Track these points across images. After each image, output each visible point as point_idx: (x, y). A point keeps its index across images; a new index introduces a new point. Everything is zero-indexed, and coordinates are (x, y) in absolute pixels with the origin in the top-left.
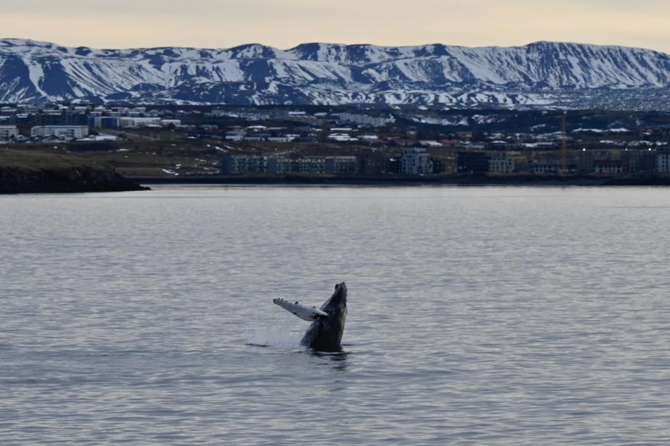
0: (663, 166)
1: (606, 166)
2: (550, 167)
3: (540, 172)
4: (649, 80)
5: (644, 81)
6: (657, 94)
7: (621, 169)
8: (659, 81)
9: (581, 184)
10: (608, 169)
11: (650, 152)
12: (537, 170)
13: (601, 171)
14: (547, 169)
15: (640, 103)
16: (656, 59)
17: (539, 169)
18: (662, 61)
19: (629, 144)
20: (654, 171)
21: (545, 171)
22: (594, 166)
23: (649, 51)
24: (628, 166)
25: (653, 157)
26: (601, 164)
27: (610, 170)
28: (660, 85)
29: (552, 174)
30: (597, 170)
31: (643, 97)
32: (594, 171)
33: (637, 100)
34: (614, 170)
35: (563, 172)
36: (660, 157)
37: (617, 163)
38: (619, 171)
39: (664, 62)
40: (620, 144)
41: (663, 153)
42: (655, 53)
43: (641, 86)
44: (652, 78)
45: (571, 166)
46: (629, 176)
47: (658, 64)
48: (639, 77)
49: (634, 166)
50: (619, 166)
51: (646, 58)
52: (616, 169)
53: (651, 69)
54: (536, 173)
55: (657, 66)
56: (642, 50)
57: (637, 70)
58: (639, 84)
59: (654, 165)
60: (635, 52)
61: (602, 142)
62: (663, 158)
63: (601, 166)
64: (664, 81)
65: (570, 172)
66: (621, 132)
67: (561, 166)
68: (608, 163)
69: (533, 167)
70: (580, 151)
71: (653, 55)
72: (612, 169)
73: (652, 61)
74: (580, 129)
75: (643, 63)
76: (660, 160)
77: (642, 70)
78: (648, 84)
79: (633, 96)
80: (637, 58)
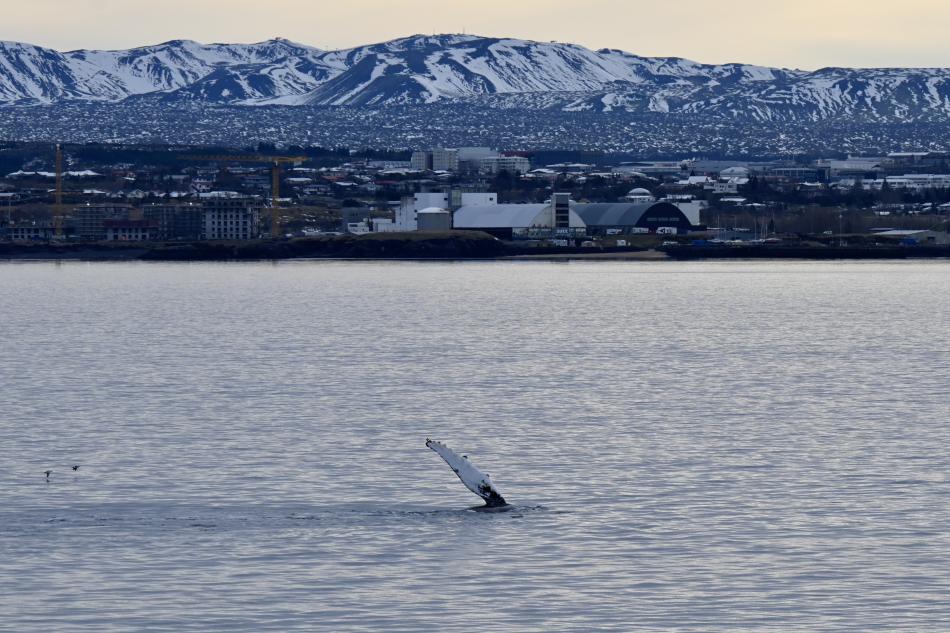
0: (213, 229)
1: (124, 230)
2: (36, 231)
3: (22, 239)
4: (29, 93)
5: (21, 94)
6: (51, 116)
7: (148, 235)
8: (44, 94)
9: (84, 258)
10: (127, 235)
11: (191, 208)
12: (16, 237)
13: (116, 237)
14: (32, 235)
15: (30, 130)
16: (40, 60)
17: (20, 234)
18: (50, 63)
19: (129, 196)
20: (199, 237)
21: (29, 237)
22: (106, 230)
23: (29, 47)
24: (156, 229)
25: (196, 217)
26: (116, 226)
27: (130, 236)
28: (47, 101)
29: (42, 243)
30: (110, 236)
31: (30, 120)
32: (106, 237)
33: (21, 125)
34: (137, 236)
35: (58, 238)
36: (209, 216)
37: (140, 225)
38: (144, 237)
39: (53, 65)
40: (114, 196)
41: (214, 210)
42: (38, 49)
43: (17, 102)
44: (34, 90)
45: (68, 230)
46: (160, 246)
47: (43, 68)
48: (14, 89)
49: (166, 229)
50: (144, 230)
51: (24, 58)
52: (140, 235)
53: (32, 76)
54: (16, 241)
55: (42, 72)
56: (18, 44)
57: (10, 77)
58: (13, 99)
59: (199, 228)
60: (7, 48)
61: (87, 192)
62: (213, 216)
63: (116, 230)
64: (53, 95)
65: (69, 240)
66: (87, 176)
67: (53, 230)
68: (126, 225)
69: (9, 230)
70: (82, 205)
71: (34, 52)
72: (133, 235)
73: (34, 62)
74: (19, 172)
75: (20, 66)
76: (209, 221)
77: (19, 77)
78: (28, 100)
79: (15, 119)
80: (10, 59)
